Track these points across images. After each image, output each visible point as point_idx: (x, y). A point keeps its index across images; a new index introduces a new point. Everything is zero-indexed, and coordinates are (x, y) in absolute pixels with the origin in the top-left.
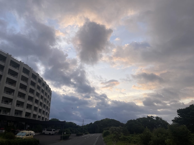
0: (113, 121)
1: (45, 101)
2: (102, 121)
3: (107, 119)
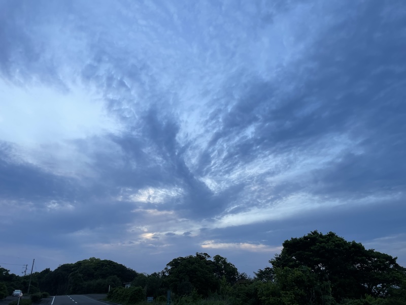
0: (110, 264)
2: (79, 264)
3: (92, 260)
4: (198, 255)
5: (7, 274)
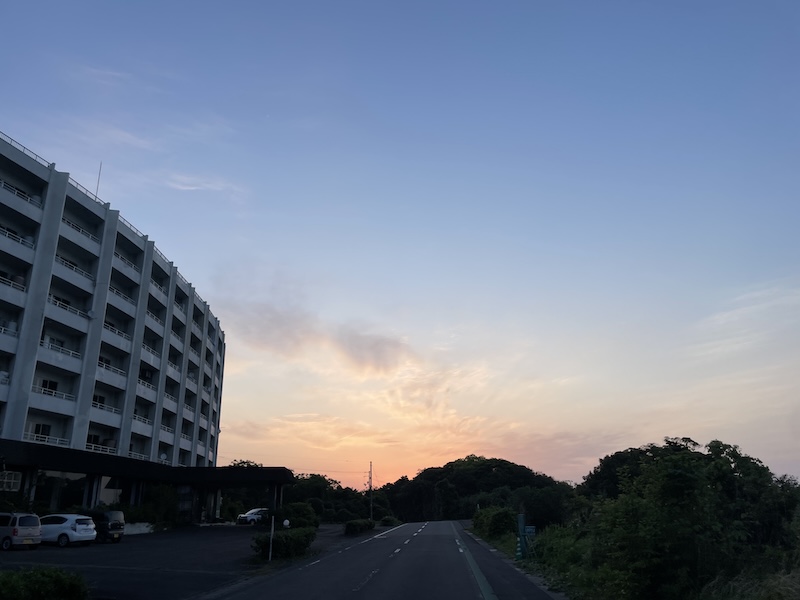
0: (502, 465)
1: (191, 375)
2: (450, 466)
3: (471, 459)
4: (669, 442)
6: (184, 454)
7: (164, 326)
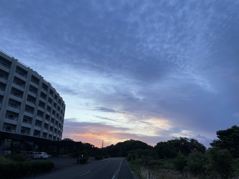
0: (139, 142)
1: (57, 117)
2: (125, 142)
4: (181, 139)
5: (94, 147)
6: (55, 137)
7: (52, 104)
